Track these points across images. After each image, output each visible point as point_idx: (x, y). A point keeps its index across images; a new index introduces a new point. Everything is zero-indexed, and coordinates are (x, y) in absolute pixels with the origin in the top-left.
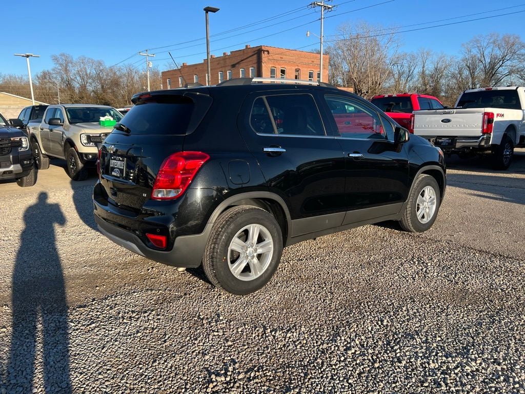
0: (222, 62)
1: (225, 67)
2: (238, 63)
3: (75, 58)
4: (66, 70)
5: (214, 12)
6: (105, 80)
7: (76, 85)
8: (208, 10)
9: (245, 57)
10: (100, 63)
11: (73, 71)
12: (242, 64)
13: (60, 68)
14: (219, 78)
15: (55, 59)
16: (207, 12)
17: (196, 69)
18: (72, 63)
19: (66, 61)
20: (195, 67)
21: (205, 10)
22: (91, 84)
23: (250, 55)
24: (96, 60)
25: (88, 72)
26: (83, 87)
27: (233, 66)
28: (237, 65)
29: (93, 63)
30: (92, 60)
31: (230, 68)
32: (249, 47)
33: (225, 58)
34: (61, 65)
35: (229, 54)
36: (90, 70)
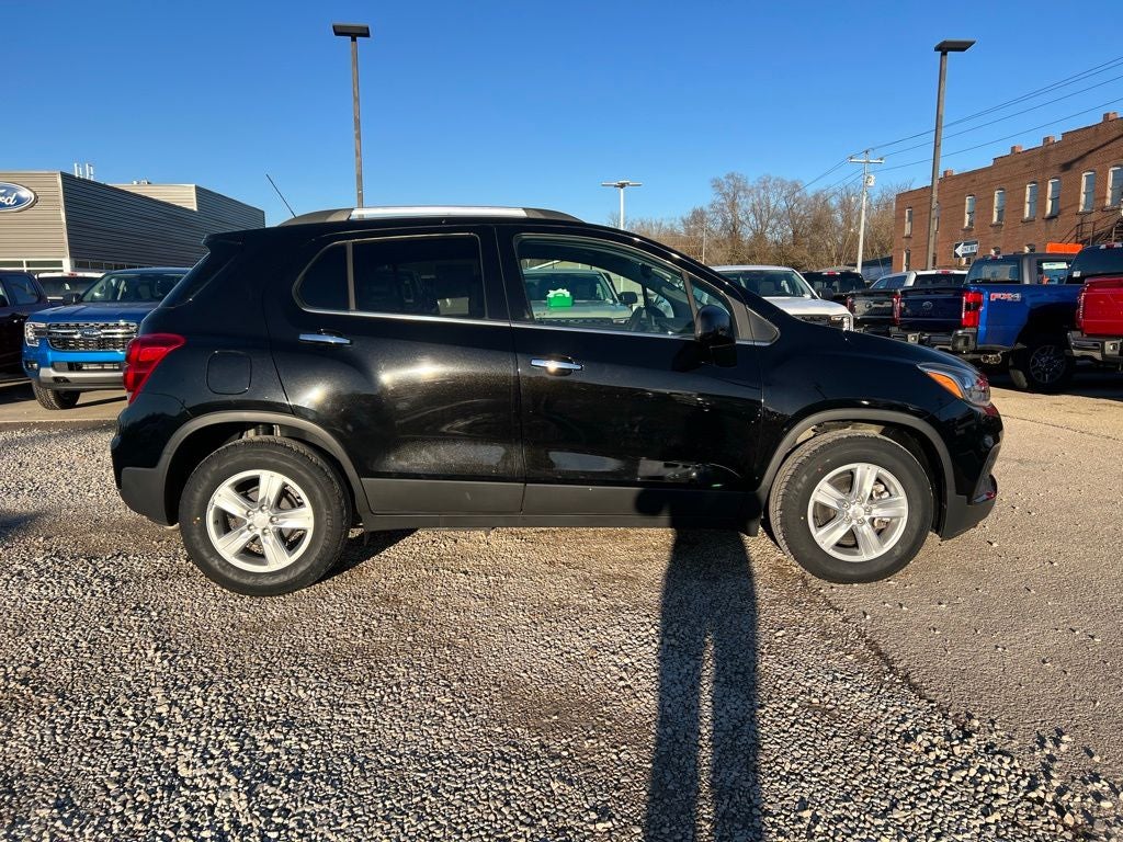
0: (1037, 159)
1: (1045, 169)
2: (1081, 158)
3: (752, 180)
4: (733, 205)
5: (964, 50)
6: (802, 218)
7: (747, 234)
8: (944, 49)
9: (1100, 143)
10: (796, 186)
11: (745, 203)
12: (1091, 160)
13: (724, 201)
14: (1027, 199)
15: (717, 185)
16: (944, 54)
17: (974, 181)
18: (744, 190)
19: (735, 187)
20: (972, 177)
21: (937, 49)
22: (774, 228)
23: (1115, 136)
24: (789, 180)
25: (772, 202)
26: (759, 236)
27: (1066, 167)
28: (1076, 165)
29: (782, 187)
30: (782, 181)
31: (1056, 172)
32: (1112, 117)
33: (1048, 147)
34: (725, 195)
35: (1058, 138)
36: (778, 202)
